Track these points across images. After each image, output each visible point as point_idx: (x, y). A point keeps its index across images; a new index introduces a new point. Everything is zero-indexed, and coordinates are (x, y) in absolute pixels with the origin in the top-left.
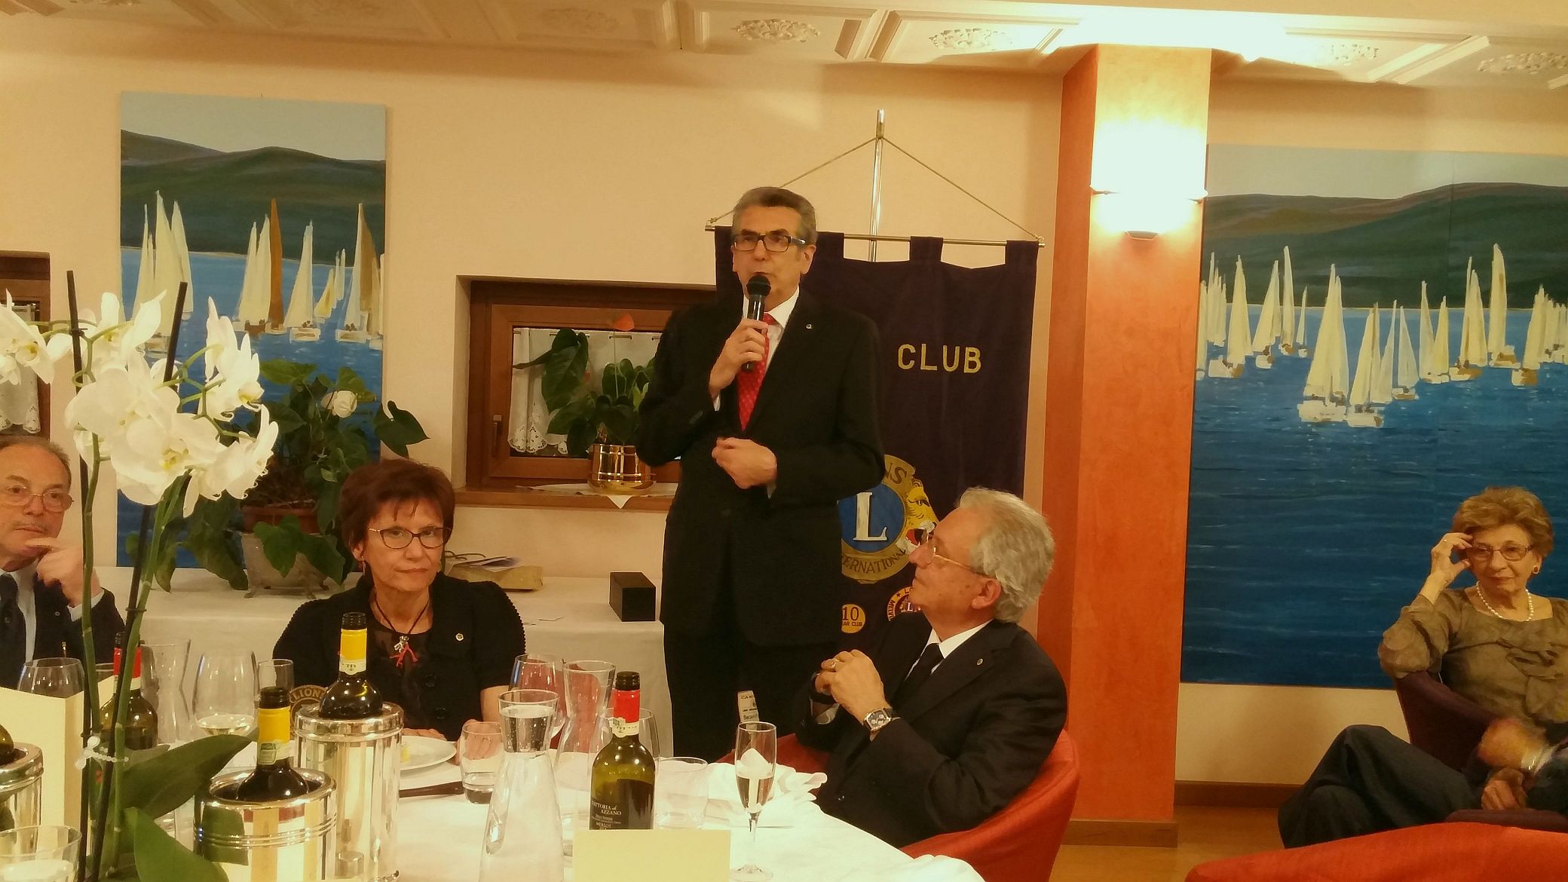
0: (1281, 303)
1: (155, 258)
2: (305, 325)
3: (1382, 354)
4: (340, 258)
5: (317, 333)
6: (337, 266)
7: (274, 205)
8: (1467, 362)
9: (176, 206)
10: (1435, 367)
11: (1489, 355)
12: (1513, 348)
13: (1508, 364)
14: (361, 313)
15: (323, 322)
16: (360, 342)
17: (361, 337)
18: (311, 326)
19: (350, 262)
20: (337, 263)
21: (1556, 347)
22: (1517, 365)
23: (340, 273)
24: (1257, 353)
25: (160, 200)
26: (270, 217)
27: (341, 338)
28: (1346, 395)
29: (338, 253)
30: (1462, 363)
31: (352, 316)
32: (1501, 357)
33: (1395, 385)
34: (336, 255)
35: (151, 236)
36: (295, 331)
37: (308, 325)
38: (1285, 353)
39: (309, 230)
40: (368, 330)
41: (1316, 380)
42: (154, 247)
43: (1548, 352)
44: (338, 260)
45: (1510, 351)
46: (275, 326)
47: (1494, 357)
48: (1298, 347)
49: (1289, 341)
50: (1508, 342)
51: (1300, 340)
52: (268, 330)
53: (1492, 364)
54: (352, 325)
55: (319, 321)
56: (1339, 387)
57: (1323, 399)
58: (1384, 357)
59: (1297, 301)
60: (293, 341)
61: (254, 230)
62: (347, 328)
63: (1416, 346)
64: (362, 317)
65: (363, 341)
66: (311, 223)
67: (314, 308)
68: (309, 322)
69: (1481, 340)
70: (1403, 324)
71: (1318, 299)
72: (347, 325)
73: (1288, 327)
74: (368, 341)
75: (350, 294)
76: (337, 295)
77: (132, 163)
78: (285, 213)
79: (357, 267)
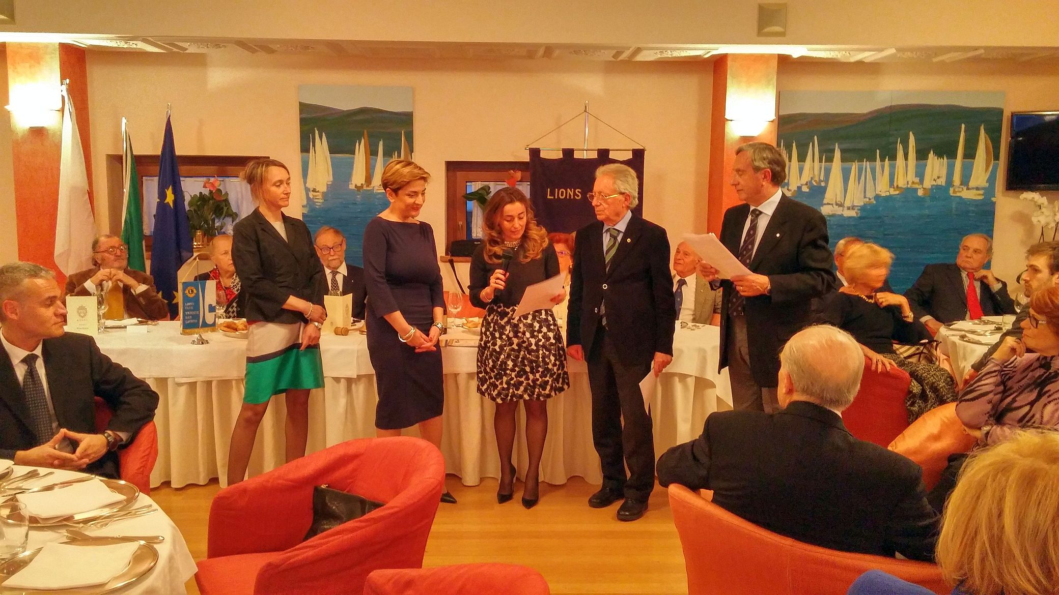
0: (813, 162)
1: (315, 157)
3: (859, 183)
7: (365, 132)
8: (897, 186)
9: (324, 134)
10: (883, 188)
11: (908, 182)
12: (918, 178)
13: (917, 186)
21: (938, 178)
22: (921, 186)
24: (802, 185)
25: (317, 132)
26: (364, 138)
28: (843, 202)
29: (394, 153)
30: (895, 186)
32: (913, 183)
33: (865, 197)
35: (313, 148)
36: (376, 188)
38: (815, 184)
39: (381, 143)
41: (829, 196)
42: (315, 153)
43: (935, 180)
45: (917, 180)
46: (368, 186)
47: (910, 183)
48: (821, 181)
49: (817, 179)
50: (916, 176)
51: (822, 178)
52: (365, 188)
53: (909, 186)
56: (840, 199)
57: (832, 204)
58: (860, 185)
59: (821, 161)
61: (357, 144)
63: (874, 179)
66: (382, 140)
69: (904, 176)
70: (868, 169)
71: (830, 160)
73: (816, 172)
77: (304, 116)
78: (370, 136)
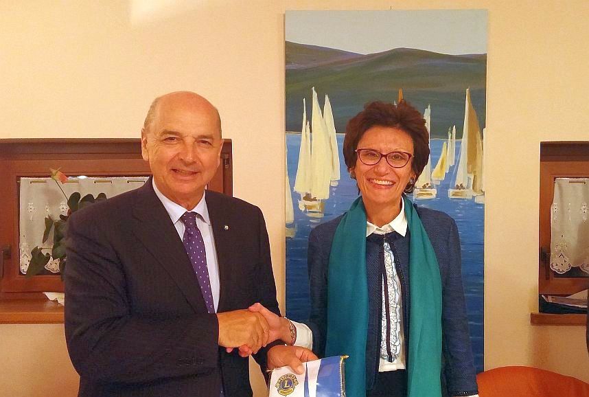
1: (311, 139)
2: (424, 187)
4: (451, 133)
5: (434, 192)
6: (449, 139)
7: (400, 93)
9: (327, 98)
14: (469, 175)
15: (439, 183)
16: (467, 198)
17: (468, 194)
18: (432, 188)
19: (459, 135)
20: (450, 137)
23: (452, 145)
25: (315, 94)
27: (453, 195)
29: (450, 129)
31: (462, 177)
34: (448, 131)
35: (308, 123)
37: (427, 186)
39: (427, 112)
40: (473, 189)
42: (311, 132)
44: (450, 135)
54: (461, 185)
55: (435, 183)
60: (416, 199)
62: (458, 187)
64: (469, 178)
65: (469, 198)
66: (429, 107)
67: (432, 172)
68: (427, 184)
72: (457, 185)
74: (474, 197)
75: (459, 161)
76: (450, 163)
77: (293, 66)
79: (465, 140)
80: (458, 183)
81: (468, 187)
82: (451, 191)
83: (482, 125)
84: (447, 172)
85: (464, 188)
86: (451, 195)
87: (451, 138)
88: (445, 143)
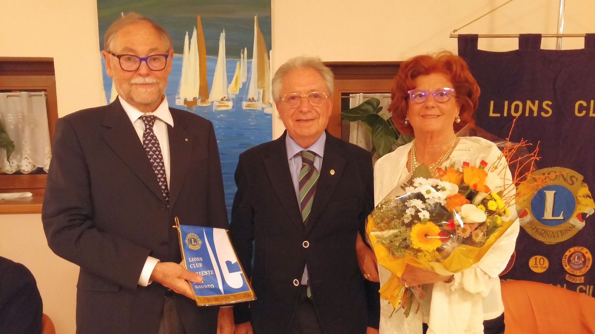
2: (222, 100)
4: (243, 54)
5: (230, 104)
7: (199, 20)
14: (259, 90)
15: (234, 97)
16: (258, 109)
17: (259, 106)
18: (227, 100)
19: (250, 56)
23: (244, 65)
26: (197, 28)
27: (246, 107)
29: (242, 51)
31: (253, 92)
34: (240, 52)
36: (216, 104)
37: (225, 99)
39: (223, 36)
40: (263, 101)
44: (242, 56)
46: (203, 101)
52: (199, 104)
54: (253, 98)
55: (231, 97)
60: (215, 110)
61: (187, 37)
64: (259, 93)
65: (260, 109)
66: (224, 31)
67: (228, 88)
68: (225, 97)
72: (249, 99)
74: (263, 109)
75: (250, 77)
76: (243, 79)
78: (206, 24)
79: (255, 60)
80: (250, 96)
81: (258, 100)
82: (244, 104)
83: (269, 47)
84: (241, 87)
85: (255, 101)
86: (244, 106)
87: (243, 59)
88: (238, 63)
